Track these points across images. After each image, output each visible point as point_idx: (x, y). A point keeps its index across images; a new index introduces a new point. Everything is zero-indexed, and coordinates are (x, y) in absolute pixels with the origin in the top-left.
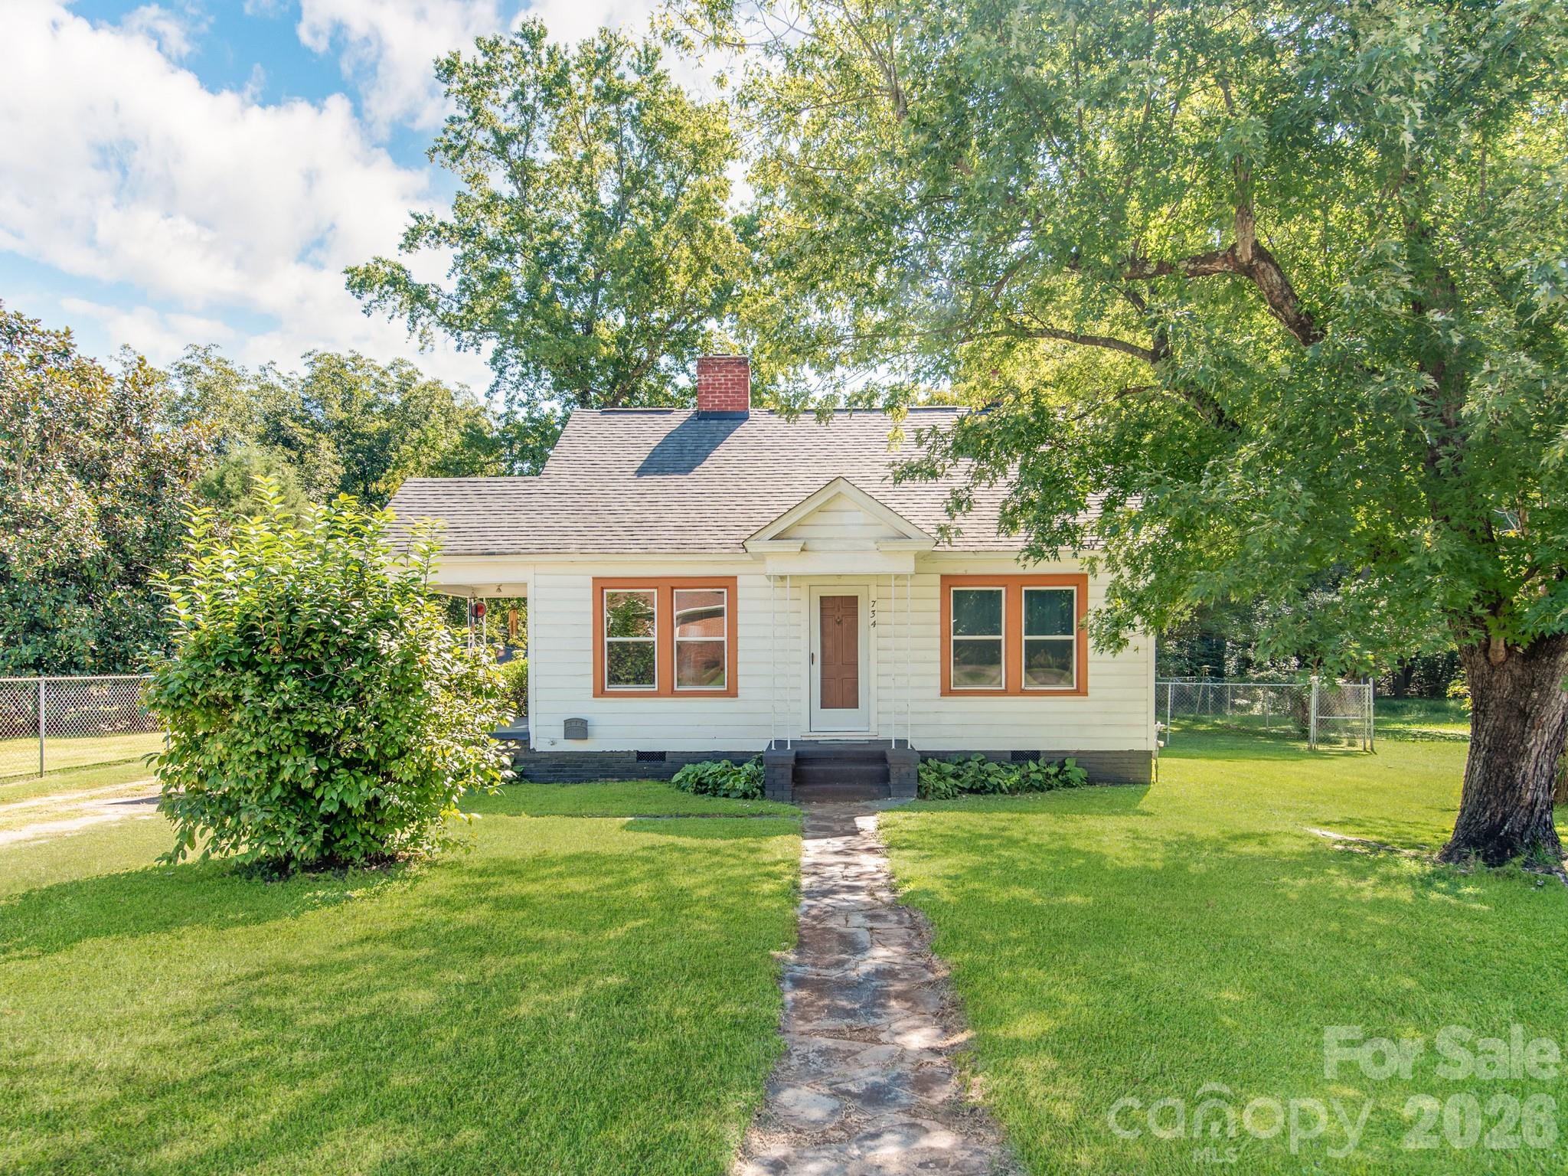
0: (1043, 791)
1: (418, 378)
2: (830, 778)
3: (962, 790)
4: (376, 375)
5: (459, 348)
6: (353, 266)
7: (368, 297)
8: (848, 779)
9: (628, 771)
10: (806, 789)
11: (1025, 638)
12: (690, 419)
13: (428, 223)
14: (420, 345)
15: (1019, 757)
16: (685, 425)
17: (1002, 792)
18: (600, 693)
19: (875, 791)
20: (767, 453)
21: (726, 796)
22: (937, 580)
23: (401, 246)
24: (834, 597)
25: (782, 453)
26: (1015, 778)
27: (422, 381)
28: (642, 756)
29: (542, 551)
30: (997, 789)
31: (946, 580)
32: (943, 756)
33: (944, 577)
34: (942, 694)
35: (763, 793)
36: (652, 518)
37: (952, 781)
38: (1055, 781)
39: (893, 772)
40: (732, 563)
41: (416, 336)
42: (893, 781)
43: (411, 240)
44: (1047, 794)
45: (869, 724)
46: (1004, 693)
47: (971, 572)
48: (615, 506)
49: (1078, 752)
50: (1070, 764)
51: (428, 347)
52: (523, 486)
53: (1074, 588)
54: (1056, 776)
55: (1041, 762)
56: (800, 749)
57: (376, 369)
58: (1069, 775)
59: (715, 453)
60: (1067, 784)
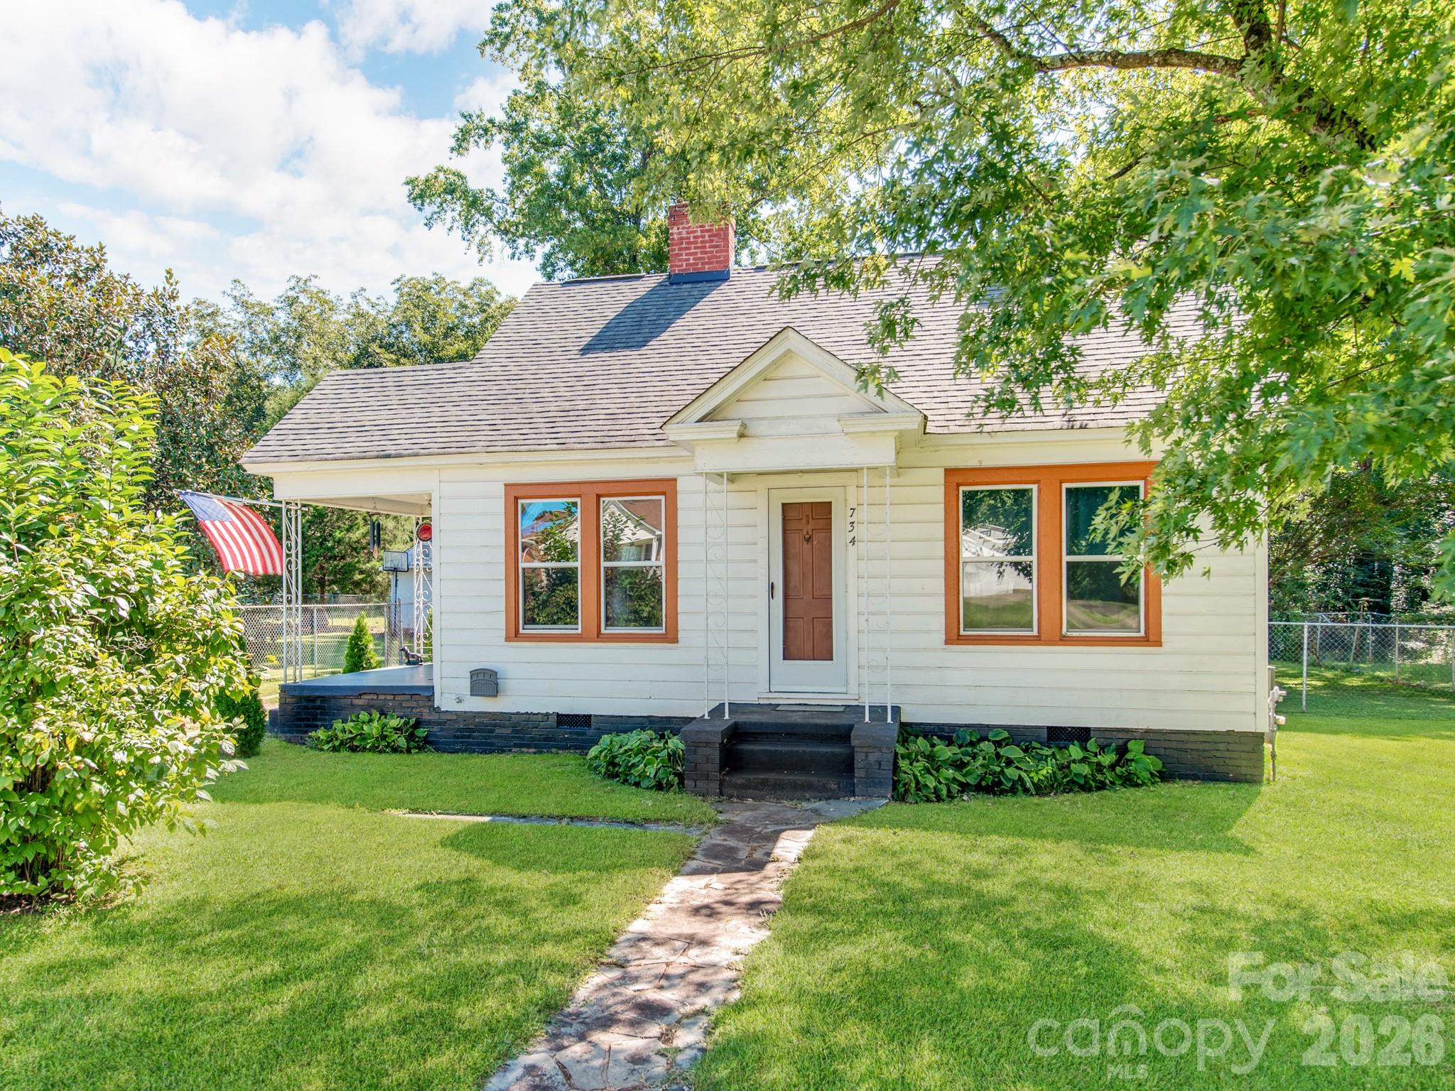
0: (1089, 790)
1: (497, 297)
2: (775, 763)
3: (964, 787)
4: (460, 297)
5: (513, 256)
6: (413, 176)
7: (429, 209)
8: (800, 764)
9: (547, 739)
10: (739, 779)
11: (1066, 558)
12: (661, 284)
13: (477, 121)
14: (479, 256)
15: (1058, 736)
16: (653, 292)
17: (1026, 791)
18: (514, 635)
19: (833, 786)
20: (742, 319)
21: (637, 784)
22: (939, 476)
23: (452, 149)
24: (802, 504)
25: (760, 317)
26: (1047, 770)
27: (500, 299)
28: (563, 720)
29: (444, 451)
30: (1017, 788)
31: (953, 475)
32: (946, 733)
33: (949, 472)
34: (948, 642)
35: (681, 783)
36: (582, 405)
37: (950, 773)
38: (1109, 776)
39: (859, 757)
40: (672, 459)
41: (474, 248)
42: (858, 773)
43: (461, 142)
44: (1095, 795)
45: (847, 683)
46: (1037, 640)
47: (987, 463)
48: (545, 393)
49: (1148, 731)
50: (1135, 748)
51: (487, 258)
52: (450, 374)
53: (1141, 483)
54: (1112, 767)
55: (1092, 745)
56: (741, 718)
57: (460, 290)
58: (1133, 767)
59: (680, 322)
60: (1129, 781)
